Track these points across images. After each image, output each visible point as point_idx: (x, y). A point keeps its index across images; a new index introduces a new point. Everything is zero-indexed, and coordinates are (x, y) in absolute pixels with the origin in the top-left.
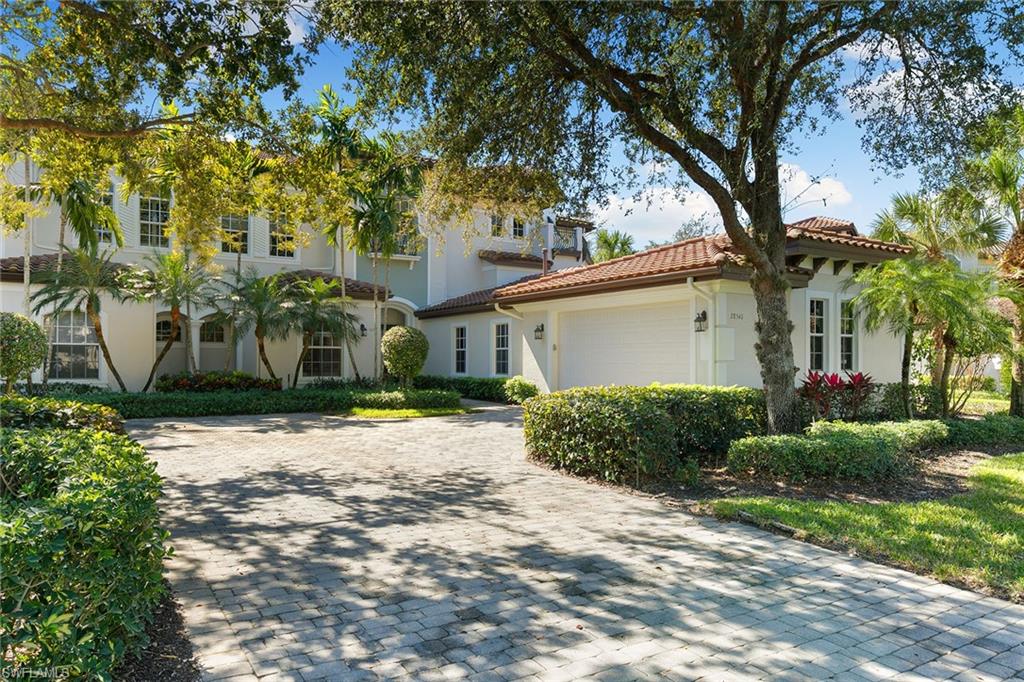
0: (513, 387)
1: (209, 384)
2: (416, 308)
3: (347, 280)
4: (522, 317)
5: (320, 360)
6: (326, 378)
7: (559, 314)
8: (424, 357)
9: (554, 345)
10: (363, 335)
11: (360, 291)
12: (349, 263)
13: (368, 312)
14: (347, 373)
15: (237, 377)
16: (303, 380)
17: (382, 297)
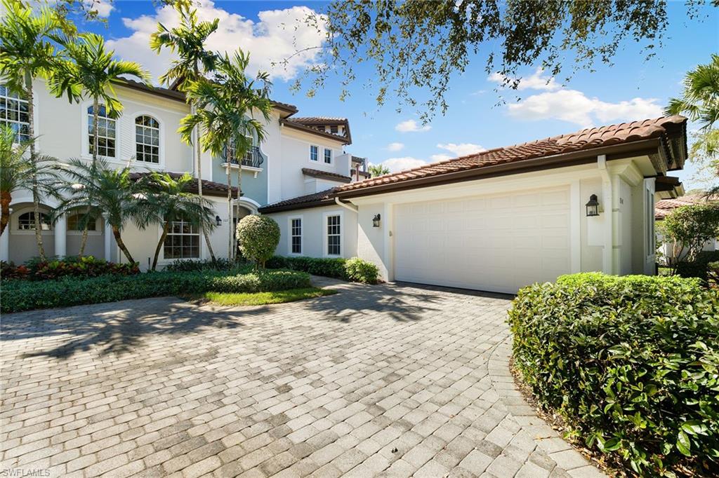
0: (354, 267)
1: (50, 271)
2: (259, 206)
3: (203, 182)
4: (357, 209)
5: (179, 244)
6: (186, 260)
7: (394, 205)
8: (277, 242)
9: (390, 232)
10: (218, 225)
11: (214, 190)
12: (207, 168)
13: (222, 207)
14: (204, 255)
15: (86, 263)
16: (162, 261)
17: (235, 196)
